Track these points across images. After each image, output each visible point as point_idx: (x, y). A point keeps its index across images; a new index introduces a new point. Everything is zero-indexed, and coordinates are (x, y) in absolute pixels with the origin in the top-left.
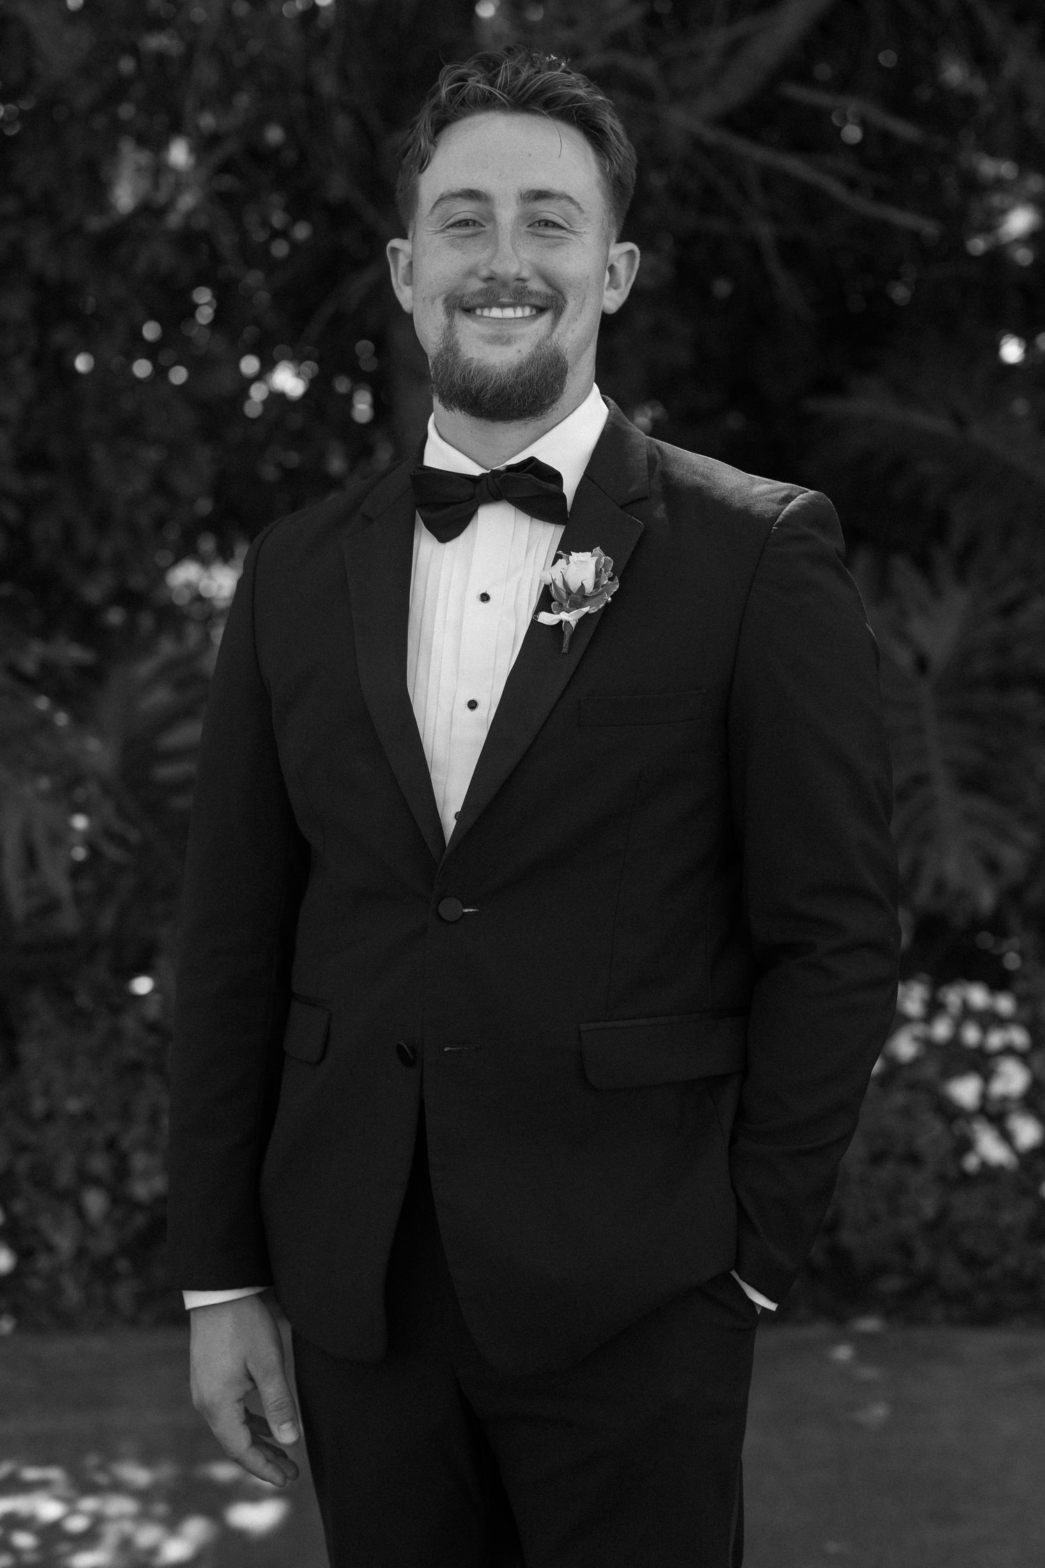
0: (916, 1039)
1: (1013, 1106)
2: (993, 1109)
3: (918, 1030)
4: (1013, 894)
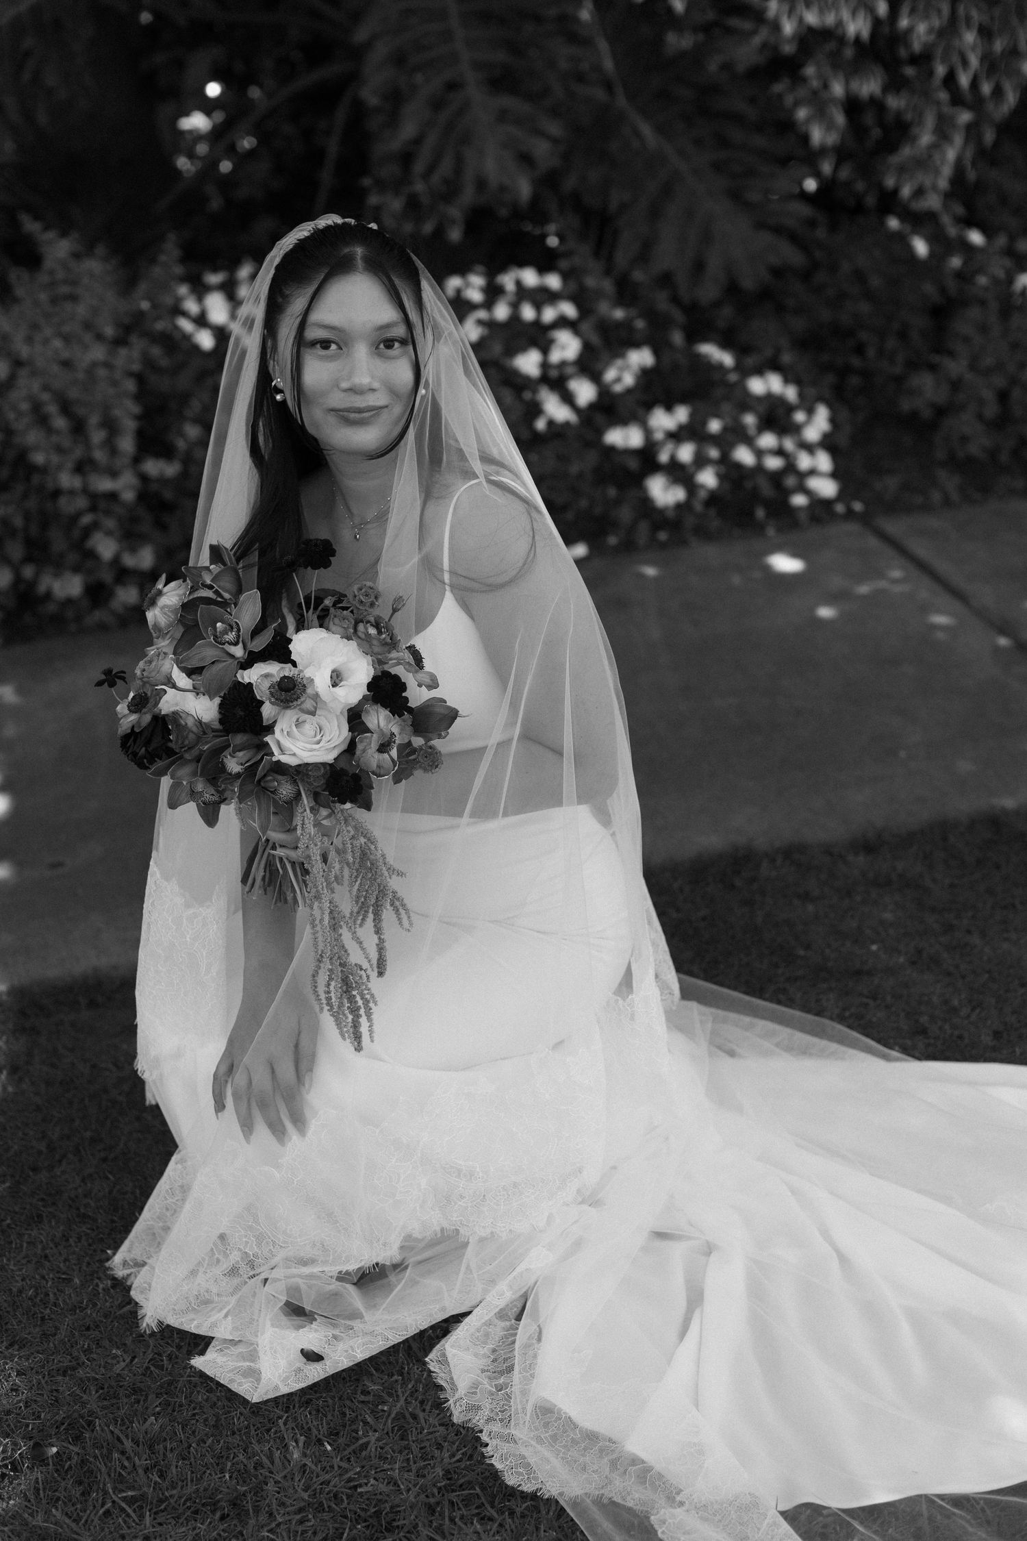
0: (480, 322)
1: (570, 370)
2: (554, 373)
3: (482, 314)
4: (549, 181)
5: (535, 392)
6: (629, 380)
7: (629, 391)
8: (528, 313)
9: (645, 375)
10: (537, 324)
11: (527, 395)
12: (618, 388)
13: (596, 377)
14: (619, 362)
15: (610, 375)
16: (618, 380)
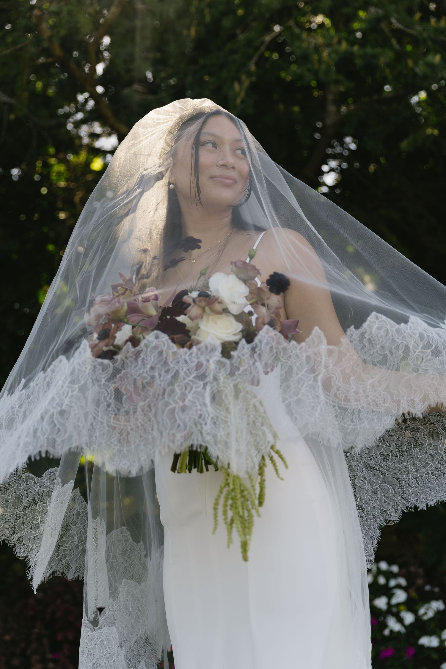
5: (385, 618)
6: (431, 614)
7: (431, 620)
8: (382, 580)
9: (438, 613)
10: (386, 585)
11: (382, 619)
12: (425, 618)
13: (415, 612)
14: (426, 606)
15: (422, 611)
16: (426, 614)
